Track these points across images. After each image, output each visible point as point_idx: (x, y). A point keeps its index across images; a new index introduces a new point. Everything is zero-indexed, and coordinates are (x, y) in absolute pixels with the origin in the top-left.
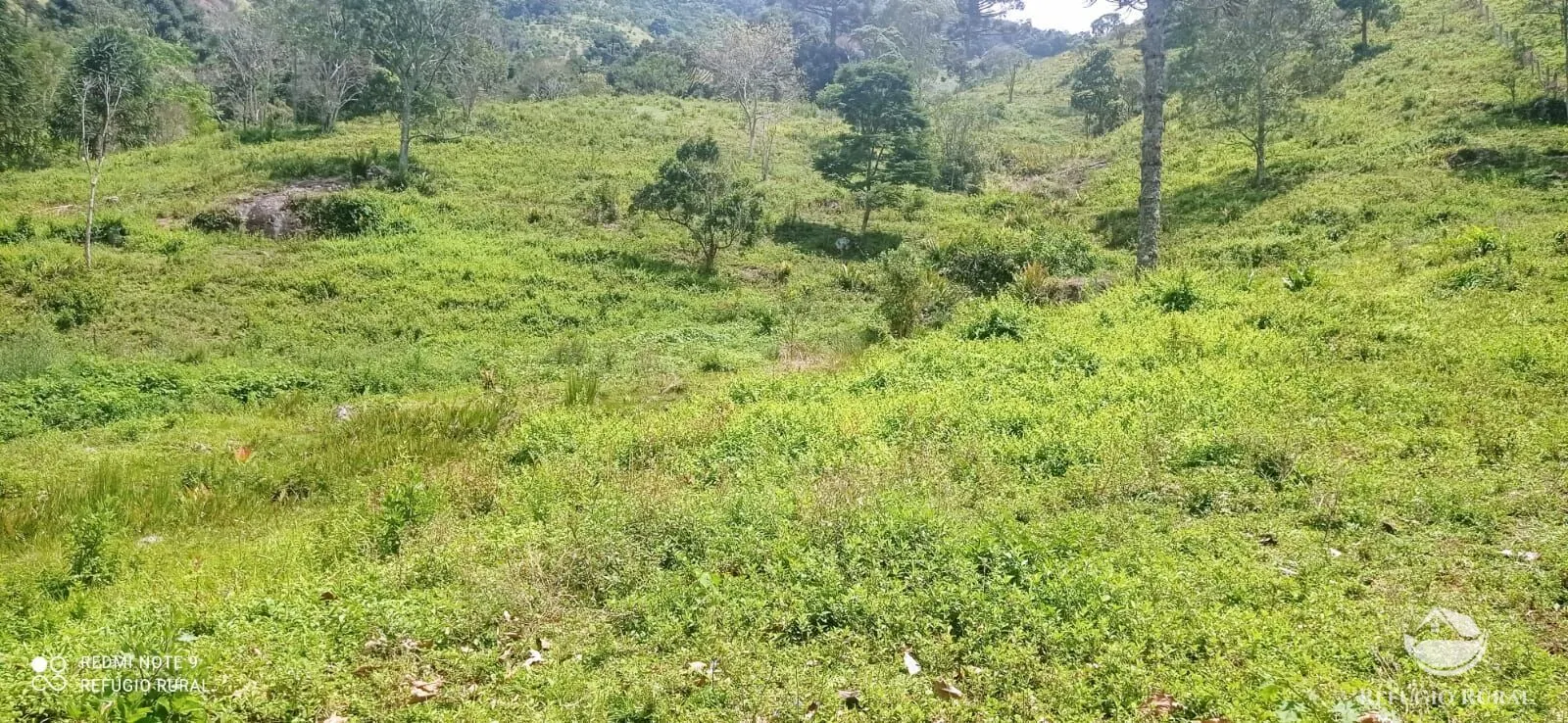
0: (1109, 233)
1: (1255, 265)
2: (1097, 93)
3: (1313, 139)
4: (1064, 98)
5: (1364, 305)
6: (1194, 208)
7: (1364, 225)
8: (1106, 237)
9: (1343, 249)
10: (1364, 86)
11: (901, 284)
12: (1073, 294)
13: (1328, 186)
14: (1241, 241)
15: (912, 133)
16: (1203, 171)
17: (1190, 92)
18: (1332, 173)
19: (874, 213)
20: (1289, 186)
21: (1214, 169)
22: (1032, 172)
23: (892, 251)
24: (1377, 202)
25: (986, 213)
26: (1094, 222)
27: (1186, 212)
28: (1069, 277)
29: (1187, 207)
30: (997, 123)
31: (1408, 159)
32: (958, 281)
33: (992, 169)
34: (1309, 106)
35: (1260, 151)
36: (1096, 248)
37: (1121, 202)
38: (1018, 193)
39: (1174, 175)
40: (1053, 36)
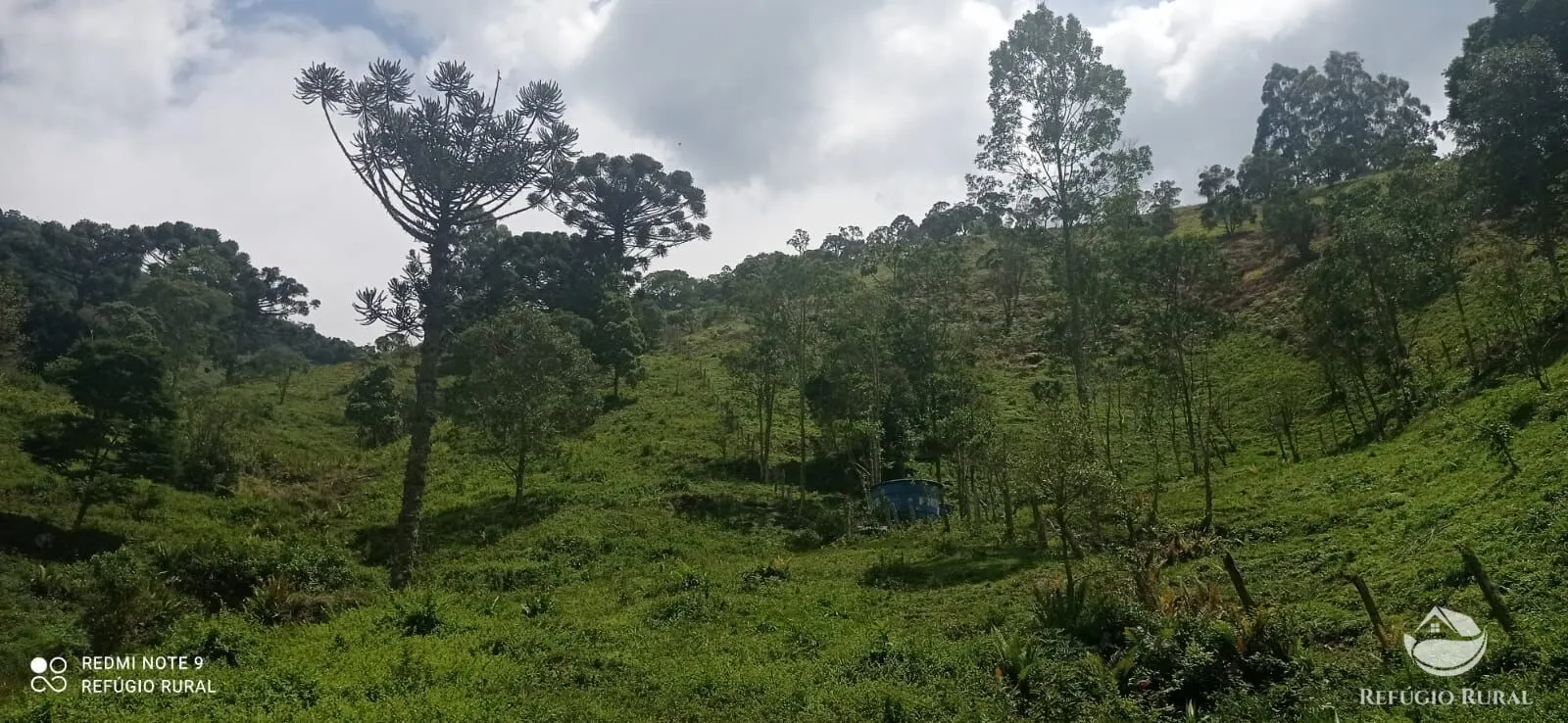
0: (368, 548)
1: (506, 589)
2: (373, 407)
3: (567, 474)
4: (341, 406)
5: (588, 633)
6: (454, 529)
7: (602, 556)
8: (363, 553)
9: (584, 578)
10: (613, 432)
11: (116, 594)
12: (319, 615)
13: (575, 518)
14: (494, 564)
15: (156, 424)
16: (467, 494)
17: (460, 418)
18: (579, 506)
19: (94, 508)
20: (543, 515)
21: (477, 492)
22: (293, 479)
23: (107, 554)
24: (614, 536)
25: (234, 518)
26: (352, 537)
27: (447, 532)
28: (318, 593)
29: (449, 527)
30: (262, 423)
31: (643, 500)
32: (188, 593)
33: (249, 471)
34: (565, 445)
35: (519, 481)
36: (352, 566)
37: (383, 518)
38: (274, 500)
39: (441, 495)
40: (336, 345)
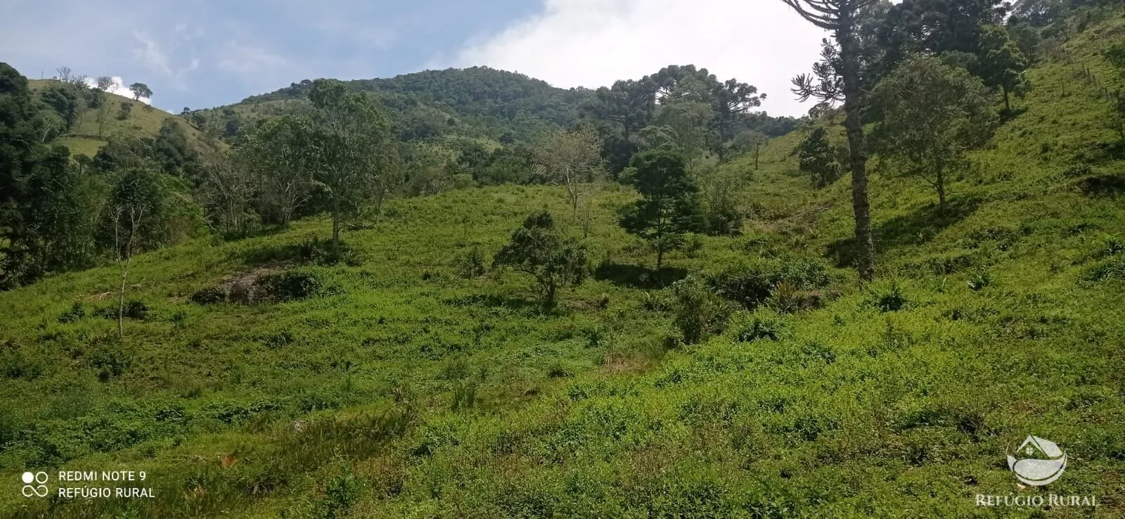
0: (837, 257)
1: (948, 272)
2: (818, 158)
3: (979, 179)
4: (795, 163)
5: (1029, 297)
6: (897, 234)
7: (1024, 238)
8: (835, 259)
9: (1011, 256)
10: (1012, 139)
11: (691, 305)
12: (816, 303)
13: (993, 212)
14: (934, 255)
15: (688, 197)
16: (901, 208)
17: (884, 153)
18: (995, 202)
19: (665, 255)
20: (966, 214)
21: (909, 205)
22: (777, 217)
23: (680, 281)
24: (1031, 220)
25: (746, 248)
26: (825, 249)
27: (892, 238)
28: (811, 290)
29: (892, 234)
30: (749, 185)
31: (1051, 188)
32: (730, 299)
33: (748, 217)
34: (973, 156)
35: (941, 191)
36: (829, 269)
37: (843, 234)
38: (768, 233)
39: (881, 212)
40: (783, 122)
